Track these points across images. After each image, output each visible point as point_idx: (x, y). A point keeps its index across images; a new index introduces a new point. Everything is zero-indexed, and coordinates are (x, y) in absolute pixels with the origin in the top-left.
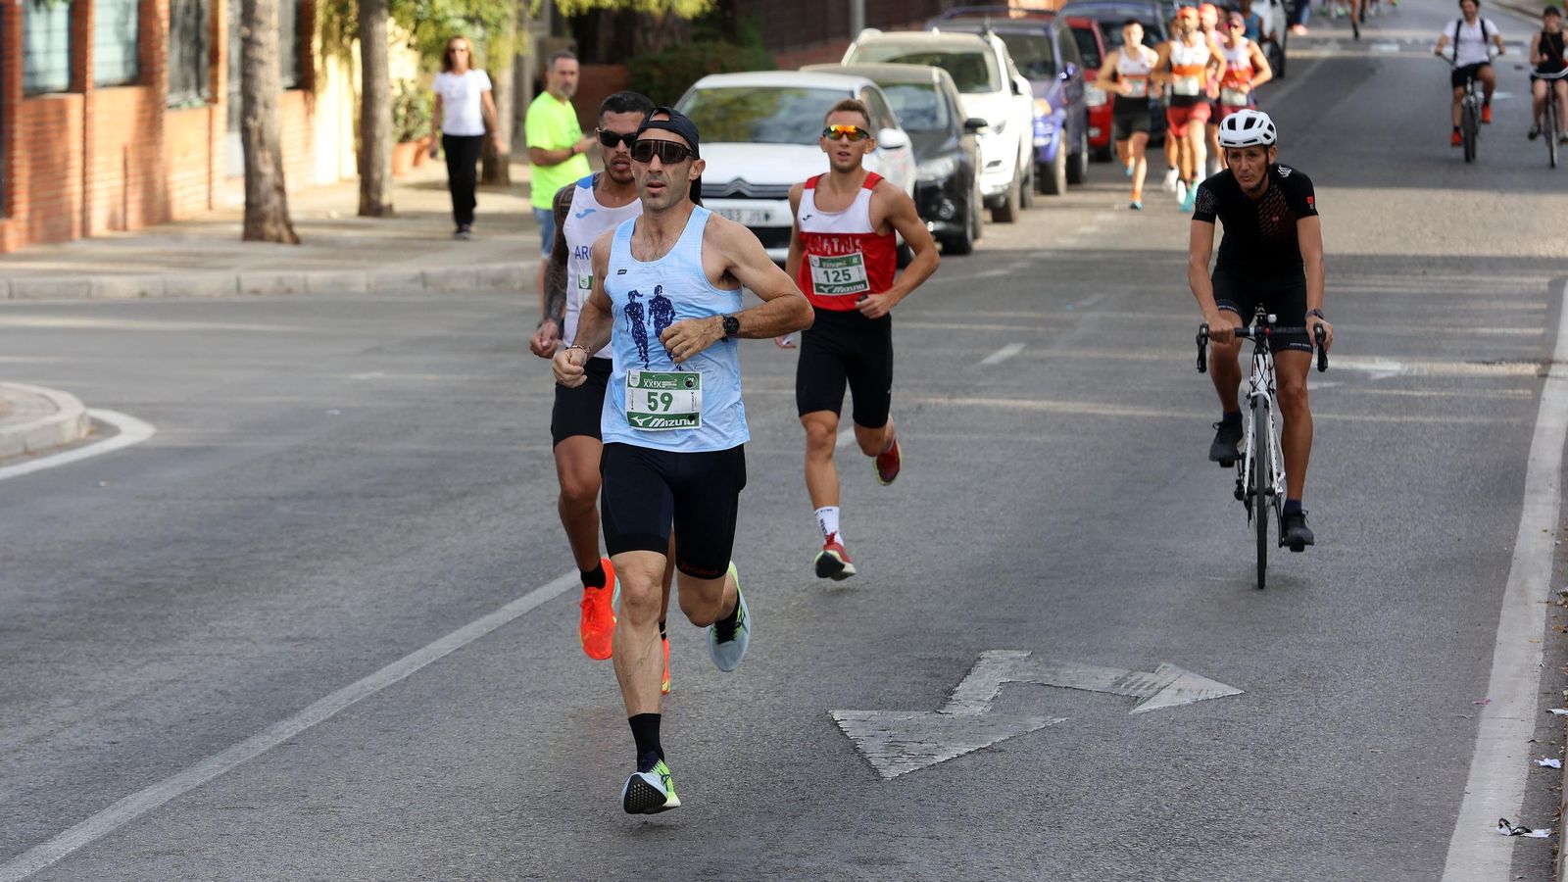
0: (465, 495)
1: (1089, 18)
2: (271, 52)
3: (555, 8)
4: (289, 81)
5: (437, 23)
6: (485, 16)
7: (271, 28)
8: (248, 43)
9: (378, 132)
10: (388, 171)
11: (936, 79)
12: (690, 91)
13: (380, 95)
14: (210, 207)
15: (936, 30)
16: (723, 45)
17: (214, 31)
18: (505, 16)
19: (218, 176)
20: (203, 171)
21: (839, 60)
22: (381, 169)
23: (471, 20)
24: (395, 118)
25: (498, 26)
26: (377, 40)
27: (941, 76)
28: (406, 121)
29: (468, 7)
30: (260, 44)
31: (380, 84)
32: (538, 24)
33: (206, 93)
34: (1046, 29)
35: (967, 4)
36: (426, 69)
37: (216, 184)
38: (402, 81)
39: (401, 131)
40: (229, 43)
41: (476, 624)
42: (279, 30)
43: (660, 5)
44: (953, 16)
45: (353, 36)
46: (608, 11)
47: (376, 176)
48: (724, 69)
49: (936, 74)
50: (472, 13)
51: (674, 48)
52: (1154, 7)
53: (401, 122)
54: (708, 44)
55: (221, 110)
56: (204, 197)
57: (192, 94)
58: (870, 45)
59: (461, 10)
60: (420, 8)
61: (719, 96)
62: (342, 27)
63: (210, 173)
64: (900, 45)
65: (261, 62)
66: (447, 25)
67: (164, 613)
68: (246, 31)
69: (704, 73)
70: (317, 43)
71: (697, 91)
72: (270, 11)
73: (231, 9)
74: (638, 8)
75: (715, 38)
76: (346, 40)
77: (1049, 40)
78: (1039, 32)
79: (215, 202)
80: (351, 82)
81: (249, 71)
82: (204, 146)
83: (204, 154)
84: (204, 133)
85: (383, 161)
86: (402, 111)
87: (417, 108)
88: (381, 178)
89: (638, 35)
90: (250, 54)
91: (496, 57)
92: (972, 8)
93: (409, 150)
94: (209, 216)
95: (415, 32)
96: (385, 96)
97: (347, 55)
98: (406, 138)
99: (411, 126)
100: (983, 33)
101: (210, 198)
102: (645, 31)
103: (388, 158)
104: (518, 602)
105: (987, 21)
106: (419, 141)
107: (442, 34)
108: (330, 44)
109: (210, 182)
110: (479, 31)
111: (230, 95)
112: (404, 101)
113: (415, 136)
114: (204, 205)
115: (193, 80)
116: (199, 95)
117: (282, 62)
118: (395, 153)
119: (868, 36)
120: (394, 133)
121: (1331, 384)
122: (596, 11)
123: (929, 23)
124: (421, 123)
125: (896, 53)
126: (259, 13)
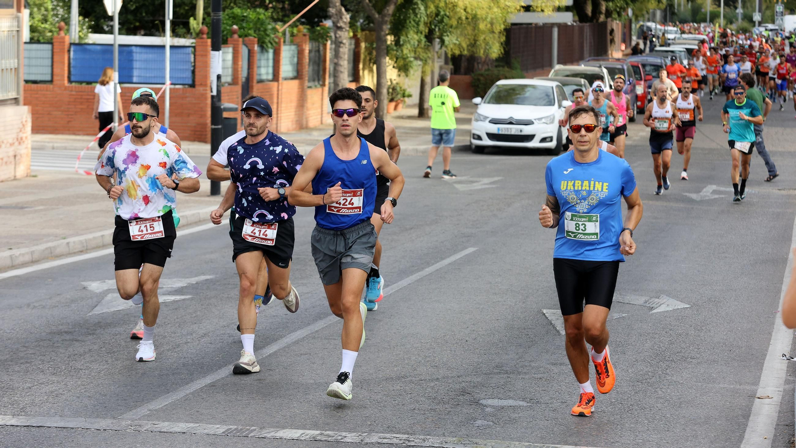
0: (412, 229)
1: (638, 62)
2: (345, 68)
3: (446, 54)
4: (351, 79)
5: (404, 59)
6: (421, 57)
7: (345, 60)
8: (336, 65)
9: (382, 98)
10: (385, 112)
11: (583, 83)
12: (495, 85)
13: (383, 85)
14: (322, 123)
15: (583, 66)
16: (506, 69)
17: (325, 61)
18: (428, 57)
19: (324, 112)
20: (320, 110)
21: (548, 75)
22: (383, 111)
23: (416, 58)
24: (388, 93)
25: (426, 61)
26: (383, 64)
27: (584, 82)
28: (392, 94)
29: (415, 53)
30: (341, 66)
31: (383, 81)
32: (439, 60)
33: (321, 83)
34: (622, 66)
35: (594, 56)
36: (399, 75)
37: (324, 115)
38: (391, 80)
39: (390, 97)
40: (330, 65)
41: (415, 275)
42: (348, 61)
43: (484, 54)
44: (589, 61)
45: (374, 63)
46: (465, 56)
47: (381, 113)
48: (506, 78)
49: (583, 81)
50: (416, 56)
51: (488, 70)
52: (661, 59)
53: (390, 94)
54: (501, 69)
55: (326, 89)
56: (320, 119)
57: (316, 83)
58: (559, 70)
59: (413, 55)
60: (398, 53)
61: (505, 87)
62: (370, 60)
63: (322, 111)
64: (570, 70)
65: (341, 72)
66: (407, 60)
67: (304, 268)
68: (336, 61)
69: (499, 79)
70: (361, 66)
71: (497, 85)
72: (345, 54)
73: (330, 53)
74: (476, 55)
75: (503, 67)
76: (371, 65)
77: (623, 70)
78: (620, 67)
79: (324, 121)
80: (373, 81)
81: (337, 75)
82: (320, 102)
83: (320, 104)
84: (320, 97)
85: (384, 108)
86: (391, 90)
87: (396, 89)
88: (383, 114)
89: (476, 64)
90: (337, 68)
91: (425, 72)
92: (596, 58)
93: (393, 104)
94: (321, 127)
95: (396, 62)
96: (385, 85)
97: (371, 70)
98: (392, 100)
99: (394, 96)
100: (600, 67)
101: (322, 121)
102: (478, 63)
103: (385, 107)
104: (430, 268)
105: (602, 63)
106: (396, 101)
107: (405, 63)
108: (366, 67)
109: (322, 114)
110: (419, 62)
111: (329, 83)
112: (392, 87)
113: (395, 99)
114: (320, 122)
115: (317, 79)
116: (319, 83)
117: (348, 72)
118: (388, 105)
119: (558, 67)
120: (388, 98)
121: (723, 196)
122: (461, 56)
123: (581, 62)
124: (398, 94)
125: (568, 73)
126: (341, 55)
